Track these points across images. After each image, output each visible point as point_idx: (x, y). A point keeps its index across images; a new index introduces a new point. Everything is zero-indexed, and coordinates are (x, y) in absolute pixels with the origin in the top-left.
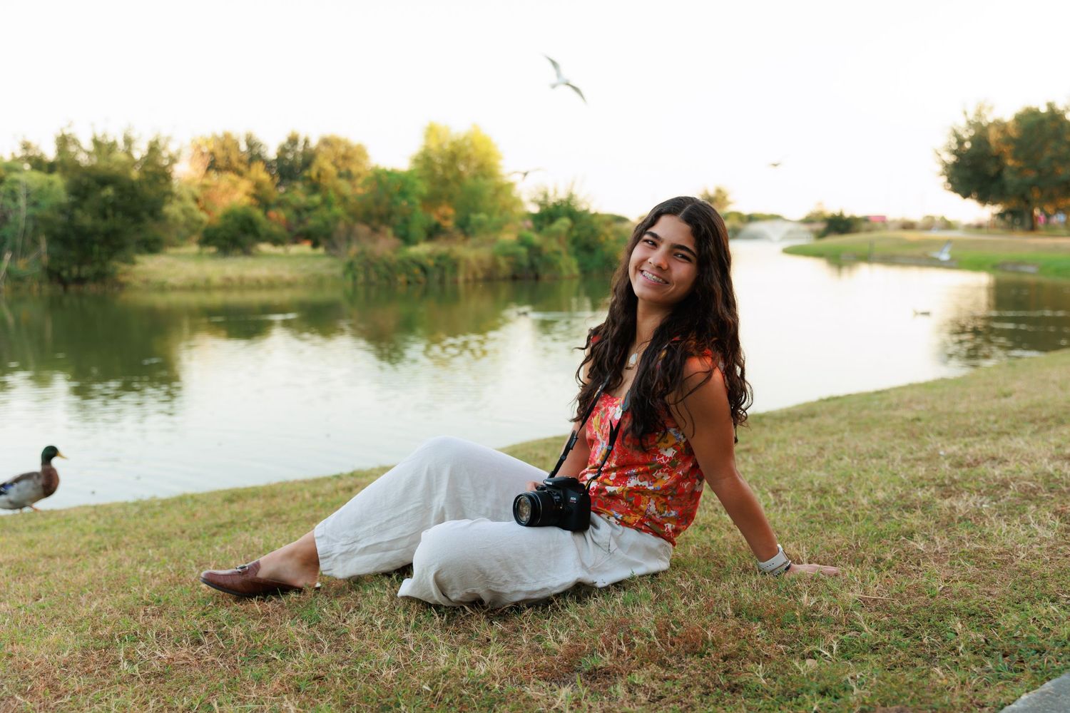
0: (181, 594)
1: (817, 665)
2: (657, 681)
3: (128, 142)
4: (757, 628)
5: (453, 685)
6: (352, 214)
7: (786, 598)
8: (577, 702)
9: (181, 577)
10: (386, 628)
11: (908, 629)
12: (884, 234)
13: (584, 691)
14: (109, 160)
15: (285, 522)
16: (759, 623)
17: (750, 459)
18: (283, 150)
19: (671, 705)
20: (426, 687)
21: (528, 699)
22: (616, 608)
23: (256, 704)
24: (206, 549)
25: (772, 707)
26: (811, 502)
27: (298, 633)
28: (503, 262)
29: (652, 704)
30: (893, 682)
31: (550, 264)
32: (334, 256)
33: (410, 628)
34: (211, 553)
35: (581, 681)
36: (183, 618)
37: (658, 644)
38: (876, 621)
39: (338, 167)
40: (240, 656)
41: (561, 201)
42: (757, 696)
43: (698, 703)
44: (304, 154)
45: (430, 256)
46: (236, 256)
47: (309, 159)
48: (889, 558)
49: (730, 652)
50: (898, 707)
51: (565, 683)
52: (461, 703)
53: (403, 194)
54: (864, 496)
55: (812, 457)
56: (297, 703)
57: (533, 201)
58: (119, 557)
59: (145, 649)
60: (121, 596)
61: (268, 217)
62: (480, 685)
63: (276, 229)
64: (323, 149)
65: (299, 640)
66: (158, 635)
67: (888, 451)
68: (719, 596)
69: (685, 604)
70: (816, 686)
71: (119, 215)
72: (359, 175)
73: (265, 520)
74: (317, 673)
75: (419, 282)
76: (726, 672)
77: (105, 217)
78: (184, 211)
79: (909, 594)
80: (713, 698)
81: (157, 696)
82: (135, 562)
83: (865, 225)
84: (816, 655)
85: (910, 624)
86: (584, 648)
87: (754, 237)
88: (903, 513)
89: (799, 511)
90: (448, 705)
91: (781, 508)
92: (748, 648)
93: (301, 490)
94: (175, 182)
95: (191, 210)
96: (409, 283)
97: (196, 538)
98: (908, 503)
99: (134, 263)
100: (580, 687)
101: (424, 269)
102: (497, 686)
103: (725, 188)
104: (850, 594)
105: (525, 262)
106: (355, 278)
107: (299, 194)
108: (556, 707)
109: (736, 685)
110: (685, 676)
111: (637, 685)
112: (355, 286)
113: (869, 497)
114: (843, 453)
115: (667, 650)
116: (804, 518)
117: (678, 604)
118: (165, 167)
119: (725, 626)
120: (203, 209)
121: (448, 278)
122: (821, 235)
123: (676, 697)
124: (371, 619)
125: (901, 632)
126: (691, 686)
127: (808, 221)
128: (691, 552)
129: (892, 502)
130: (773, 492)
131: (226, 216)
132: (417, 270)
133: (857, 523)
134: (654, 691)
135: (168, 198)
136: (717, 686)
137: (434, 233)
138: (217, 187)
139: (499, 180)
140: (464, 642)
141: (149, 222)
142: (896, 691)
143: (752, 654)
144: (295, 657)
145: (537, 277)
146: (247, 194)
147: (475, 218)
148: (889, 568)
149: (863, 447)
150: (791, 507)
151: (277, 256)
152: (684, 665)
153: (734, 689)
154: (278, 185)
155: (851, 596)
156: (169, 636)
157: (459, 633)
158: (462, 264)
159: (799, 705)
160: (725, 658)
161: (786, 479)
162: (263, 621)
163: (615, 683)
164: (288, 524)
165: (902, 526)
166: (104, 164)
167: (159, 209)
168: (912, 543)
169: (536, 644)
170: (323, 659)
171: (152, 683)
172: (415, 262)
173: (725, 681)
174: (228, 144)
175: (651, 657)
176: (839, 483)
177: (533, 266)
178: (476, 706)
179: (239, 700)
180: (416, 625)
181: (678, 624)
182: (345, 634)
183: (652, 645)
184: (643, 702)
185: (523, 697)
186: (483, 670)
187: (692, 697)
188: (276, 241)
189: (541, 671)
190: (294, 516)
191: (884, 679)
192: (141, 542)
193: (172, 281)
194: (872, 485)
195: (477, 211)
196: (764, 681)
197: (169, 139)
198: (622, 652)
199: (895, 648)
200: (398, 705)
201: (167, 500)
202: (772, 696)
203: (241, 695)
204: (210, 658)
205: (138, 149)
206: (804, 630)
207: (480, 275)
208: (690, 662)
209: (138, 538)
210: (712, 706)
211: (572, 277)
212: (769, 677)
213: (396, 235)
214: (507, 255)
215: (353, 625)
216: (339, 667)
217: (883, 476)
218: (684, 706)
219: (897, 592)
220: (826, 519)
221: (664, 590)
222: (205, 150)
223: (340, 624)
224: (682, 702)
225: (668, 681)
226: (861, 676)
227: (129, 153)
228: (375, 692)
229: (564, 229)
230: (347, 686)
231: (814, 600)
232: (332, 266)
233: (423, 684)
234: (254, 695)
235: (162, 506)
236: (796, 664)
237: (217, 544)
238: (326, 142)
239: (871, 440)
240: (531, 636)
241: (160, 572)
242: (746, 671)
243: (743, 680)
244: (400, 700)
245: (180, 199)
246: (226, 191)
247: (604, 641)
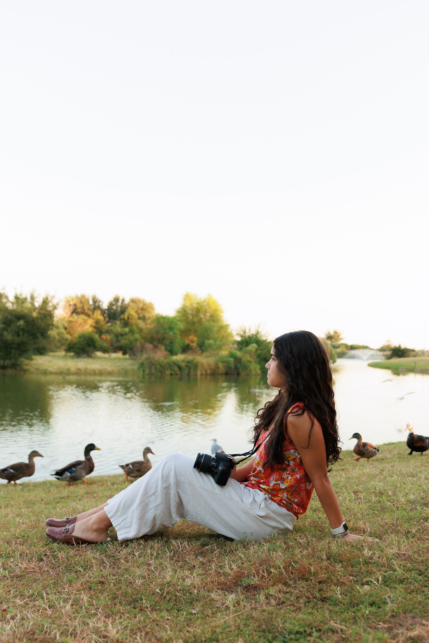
0: (36, 533)
1: (369, 589)
2: (282, 593)
3: (32, 298)
4: (338, 567)
5: (172, 590)
6: (145, 338)
7: (356, 551)
8: (238, 603)
9: (37, 524)
10: (141, 557)
11: (421, 571)
12: (422, 358)
13: (242, 597)
14: (22, 307)
15: (95, 497)
16: (340, 564)
17: (344, 475)
18: (111, 304)
19: (288, 607)
20: (158, 590)
21: (212, 600)
22: (264, 552)
23: (67, 595)
24: (52, 510)
25: (343, 611)
26: (374, 499)
27: (94, 558)
28: (221, 365)
29: (278, 606)
30: (410, 600)
31: (245, 367)
32: (134, 359)
33: (153, 558)
34: (54, 512)
35: (241, 591)
36: (35, 546)
37: (285, 573)
38: (404, 566)
39: (138, 314)
40: (62, 568)
41: (253, 335)
42: (336, 605)
43: (303, 607)
44: (121, 307)
45: (183, 361)
46: (84, 357)
47: (124, 309)
48: (414, 531)
49: (323, 579)
50: (412, 614)
51: (232, 592)
52: (175, 600)
53: (171, 329)
54: (403, 497)
55: (376, 475)
56: (88, 595)
57: (238, 334)
58: (7, 512)
59: (13, 562)
60: (5, 533)
61: (101, 339)
62: (187, 591)
63: (105, 345)
64: (131, 304)
65: (93, 561)
66: (21, 555)
67: (418, 473)
68: (320, 548)
69: (301, 552)
70: (368, 600)
71: (26, 335)
72: (149, 318)
73: (85, 496)
74: (101, 580)
75: (177, 374)
76: (320, 590)
77: (18, 335)
78: (58, 334)
79: (423, 552)
80: (311, 604)
81: (16, 588)
82: (15, 515)
83: (412, 353)
84: (370, 583)
85: (422, 568)
86: (245, 573)
87: (353, 357)
88: (423, 507)
89: (367, 504)
90: (168, 601)
91: (358, 502)
92: (333, 578)
93: (107, 481)
94: (55, 319)
95: (63, 333)
96: (171, 374)
97: (48, 504)
98: (426, 502)
99: (32, 359)
100: (240, 594)
101: (180, 368)
102: (196, 591)
103: (339, 331)
104: (391, 550)
105: (232, 366)
106: (144, 371)
107: (118, 327)
108: (226, 605)
109: (325, 598)
110: (297, 591)
111: (271, 595)
112: (144, 374)
113: (405, 498)
114: (393, 473)
115: (289, 576)
116: (370, 508)
117: (297, 551)
118: (50, 311)
119: (321, 565)
120: (68, 333)
121: (192, 373)
122: (389, 358)
123: (292, 603)
124: (133, 552)
125: (418, 573)
126: (300, 597)
127: (382, 350)
128: (307, 523)
129: (418, 501)
130: (354, 493)
131: (80, 337)
132: (176, 368)
133: (398, 512)
134: (280, 599)
135: (51, 327)
136: (315, 598)
137: (186, 349)
138: (76, 322)
139: (221, 323)
140: (181, 567)
141: (40, 338)
142: (412, 606)
143: (335, 581)
144: (91, 571)
145: (238, 374)
146: (91, 326)
147: (207, 342)
148: (413, 537)
149: (404, 470)
150: (363, 501)
151: (105, 358)
152: (297, 585)
153: (324, 600)
154: (107, 322)
155: (391, 551)
156: (27, 556)
157: (179, 561)
158: (200, 365)
159: (358, 610)
160: (320, 583)
161: (361, 486)
162: (77, 550)
163: (259, 593)
164: (97, 498)
165: (422, 514)
166: (19, 308)
167: (46, 332)
168: (427, 524)
169: (219, 570)
170: (105, 572)
171: (15, 581)
172: (175, 364)
173: (319, 595)
174: (83, 300)
175: (280, 580)
176: (390, 490)
177: (236, 368)
178: (183, 602)
179: (58, 592)
180: (156, 556)
181: (296, 562)
182: (119, 559)
183: (281, 574)
184: (273, 605)
185: (209, 598)
186: (189, 583)
187: (300, 603)
188: (105, 351)
189: (221, 584)
190: (100, 495)
191: (405, 599)
192: (20, 504)
193: (50, 369)
194: (407, 491)
195: (209, 339)
196: (340, 596)
197: (53, 297)
198: (264, 576)
199: (413, 582)
200: (141, 599)
201: (37, 483)
202: (344, 605)
203: (60, 590)
204: (46, 569)
205: (37, 301)
206: (364, 569)
207: (209, 372)
208: (301, 584)
209: (18, 502)
210: (310, 609)
211: (257, 375)
212: (343, 594)
213: (166, 350)
214: (223, 362)
215: (123, 555)
216: (114, 578)
217: (414, 487)
218: (295, 608)
219: (416, 550)
220: (382, 508)
221: (291, 543)
222: (72, 303)
223: (117, 553)
224: (294, 606)
225: (288, 594)
226: (394, 596)
227: (33, 304)
228: (130, 592)
229: (254, 350)
230: (116, 588)
231: (371, 553)
232: (133, 365)
233: (156, 589)
234: (67, 590)
235: (34, 486)
236: (358, 588)
237: (59, 507)
238: (133, 301)
239: (409, 467)
240: (217, 565)
241: (27, 521)
242: (331, 590)
243: (329, 595)
244: (143, 597)
245: (57, 327)
246: (81, 324)
247: (255, 570)
